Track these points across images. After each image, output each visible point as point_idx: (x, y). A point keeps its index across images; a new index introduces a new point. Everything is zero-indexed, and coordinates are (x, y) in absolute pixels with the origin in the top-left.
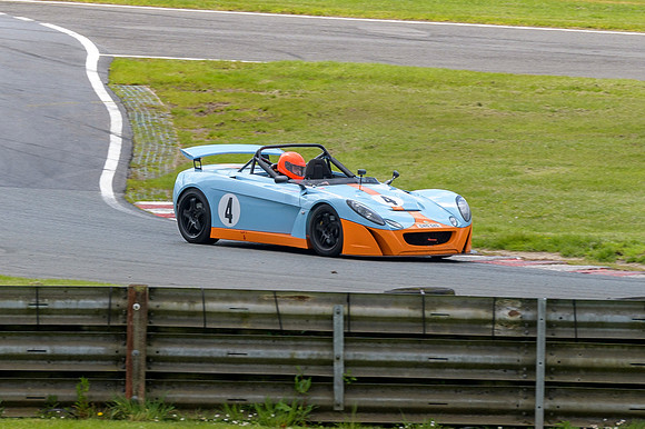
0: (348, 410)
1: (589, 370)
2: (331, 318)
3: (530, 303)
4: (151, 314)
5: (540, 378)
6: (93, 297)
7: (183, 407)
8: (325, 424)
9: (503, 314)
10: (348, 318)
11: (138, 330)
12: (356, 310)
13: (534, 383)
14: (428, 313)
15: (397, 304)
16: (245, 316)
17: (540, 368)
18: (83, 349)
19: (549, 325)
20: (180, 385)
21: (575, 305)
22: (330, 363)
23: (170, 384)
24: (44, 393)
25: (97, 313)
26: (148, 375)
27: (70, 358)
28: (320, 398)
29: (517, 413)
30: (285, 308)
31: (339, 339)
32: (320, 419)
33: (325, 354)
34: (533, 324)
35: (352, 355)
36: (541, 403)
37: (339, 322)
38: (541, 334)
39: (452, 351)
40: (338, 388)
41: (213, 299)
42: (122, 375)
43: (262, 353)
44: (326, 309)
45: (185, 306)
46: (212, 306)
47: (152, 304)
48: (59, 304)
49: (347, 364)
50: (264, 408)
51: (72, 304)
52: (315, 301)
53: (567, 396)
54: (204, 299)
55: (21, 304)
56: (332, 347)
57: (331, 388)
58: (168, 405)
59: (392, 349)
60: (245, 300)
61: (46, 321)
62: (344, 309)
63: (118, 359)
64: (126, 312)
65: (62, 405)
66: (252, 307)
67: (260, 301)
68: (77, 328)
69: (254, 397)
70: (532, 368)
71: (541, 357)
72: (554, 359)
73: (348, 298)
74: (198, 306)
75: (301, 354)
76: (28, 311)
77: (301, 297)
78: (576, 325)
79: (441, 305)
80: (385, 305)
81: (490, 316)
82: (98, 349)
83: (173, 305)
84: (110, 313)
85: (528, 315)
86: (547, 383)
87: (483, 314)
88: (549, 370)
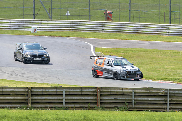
0: (135, 108)
1: (177, 101)
2: (132, 92)
3: (166, 90)
4: (101, 92)
5: (168, 102)
6: (91, 89)
7: (107, 108)
8: (131, 111)
9: (162, 91)
10: (135, 92)
11: (99, 95)
12: (136, 91)
13: (167, 103)
14: (149, 91)
15: (143, 90)
16: (117, 92)
17: (168, 101)
18: (89, 98)
19: (170, 93)
20: (106, 104)
21: (174, 90)
22: (132, 100)
23: (104, 104)
24: (83, 105)
25: (92, 92)
26: (101, 102)
27: (87, 99)
28: (130, 106)
29: (164, 108)
30: (124, 91)
31: (133, 96)
32: (130, 110)
33: (131, 99)
34: (167, 93)
35: (135, 99)
36: (168, 107)
37: (133, 93)
38: (168, 95)
39: (153, 98)
40: (133, 104)
41: (112, 89)
42: (96, 102)
43: (120, 98)
44: (131, 91)
45: (107, 90)
46: (112, 90)
47: (101, 90)
48: (85, 90)
49: (135, 100)
50: (120, 108)
51: (88, 90)
52: (129, 89)
53: (173, 105)
54: (110, 89)
55: (79, 90)
56: (132, 97)
57: (132, 104)
58: (104, 107)
59: (143, 98)
60: (117, 89)
61: (83, 93)
62: (134, 91)
63: (95, 100)
64: (97, 92)
65: (86, 108)
66: (118, 90)
67: (120, 89)
68: (88, 94)
69: (119, 106)
70: (167, 101)
71: (168, 99)
72: (171, 99)
73: (135, 89)
74: (109, 90)
75: (127, 99)
76: (80, 91)
77: (127, 89)
78: (174, 93)
79: (151, 90)
80: (141, 90)
81: (159, 92)
82: (92, 98)
83: (105, 90)
84: (94, 92)
85: (166, 92)
86: (169, 103)
87: (158, 91)
88: (170, 101)
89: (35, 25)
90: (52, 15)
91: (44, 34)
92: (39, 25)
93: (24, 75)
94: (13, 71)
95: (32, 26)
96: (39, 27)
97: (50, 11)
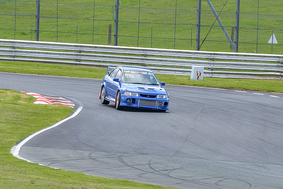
89: (199, 63)
90: (237, 43)
91: (220, 84)
92: (208, 63)
93: (171, 174)
94: (149, 164)
95: (194, 66)
96: (209, 68)
97: (233, 33)
